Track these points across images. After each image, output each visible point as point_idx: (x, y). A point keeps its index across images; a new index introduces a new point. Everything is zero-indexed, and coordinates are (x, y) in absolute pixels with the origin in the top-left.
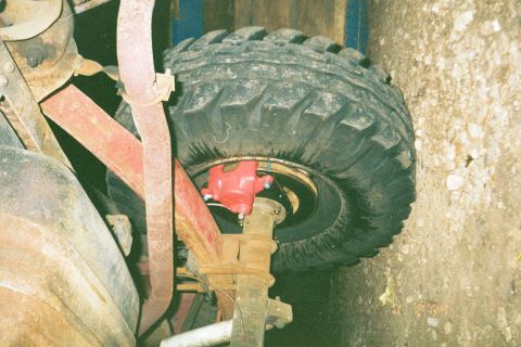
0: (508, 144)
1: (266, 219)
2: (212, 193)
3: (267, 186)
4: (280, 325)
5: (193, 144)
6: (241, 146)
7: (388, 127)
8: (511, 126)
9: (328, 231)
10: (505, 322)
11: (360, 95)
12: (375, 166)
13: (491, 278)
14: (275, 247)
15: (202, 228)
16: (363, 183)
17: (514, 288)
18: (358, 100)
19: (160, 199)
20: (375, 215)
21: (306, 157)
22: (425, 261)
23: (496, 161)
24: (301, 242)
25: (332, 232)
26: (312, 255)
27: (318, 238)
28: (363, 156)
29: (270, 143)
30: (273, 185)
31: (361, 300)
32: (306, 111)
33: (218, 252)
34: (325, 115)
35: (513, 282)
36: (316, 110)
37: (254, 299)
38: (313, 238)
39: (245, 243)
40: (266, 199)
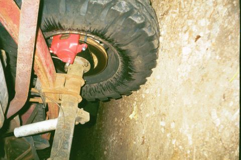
0: (227, 25)
1: (80, 68)
2: (53, 50)
3: (84, 49)
4: (83, 122)
5: (47, 19)
6: (73, 24)
7: (150, 26)
8: (229, 15)
9: (109, 80)
10: (216, 116)
11: (139, 6)
12: (141, 45)
13: (206, 96)
14: (83, 83)
15: (47, 65)
16: (133, 53)
17: (224, 98)
18: (138, 8)
19: (28, 37)
20: (135, 72)
21: (107, 35)
22: (159, 95)
23: (216, 35)
24: (95, 85)
25: (111, 81)
26: (99, 92)
27: (104, 83)
28: (136, 38)
29: (90, 24)
30: (87, 49)
31: (116, 119)
32: (112, 8)
33: (54, 81)
34: (122, 12)
35: (224, 95)
36: (117, 8)
37: (71, 107)
38: (101, 83)
39: (68, 79)
40: (81, 58)
